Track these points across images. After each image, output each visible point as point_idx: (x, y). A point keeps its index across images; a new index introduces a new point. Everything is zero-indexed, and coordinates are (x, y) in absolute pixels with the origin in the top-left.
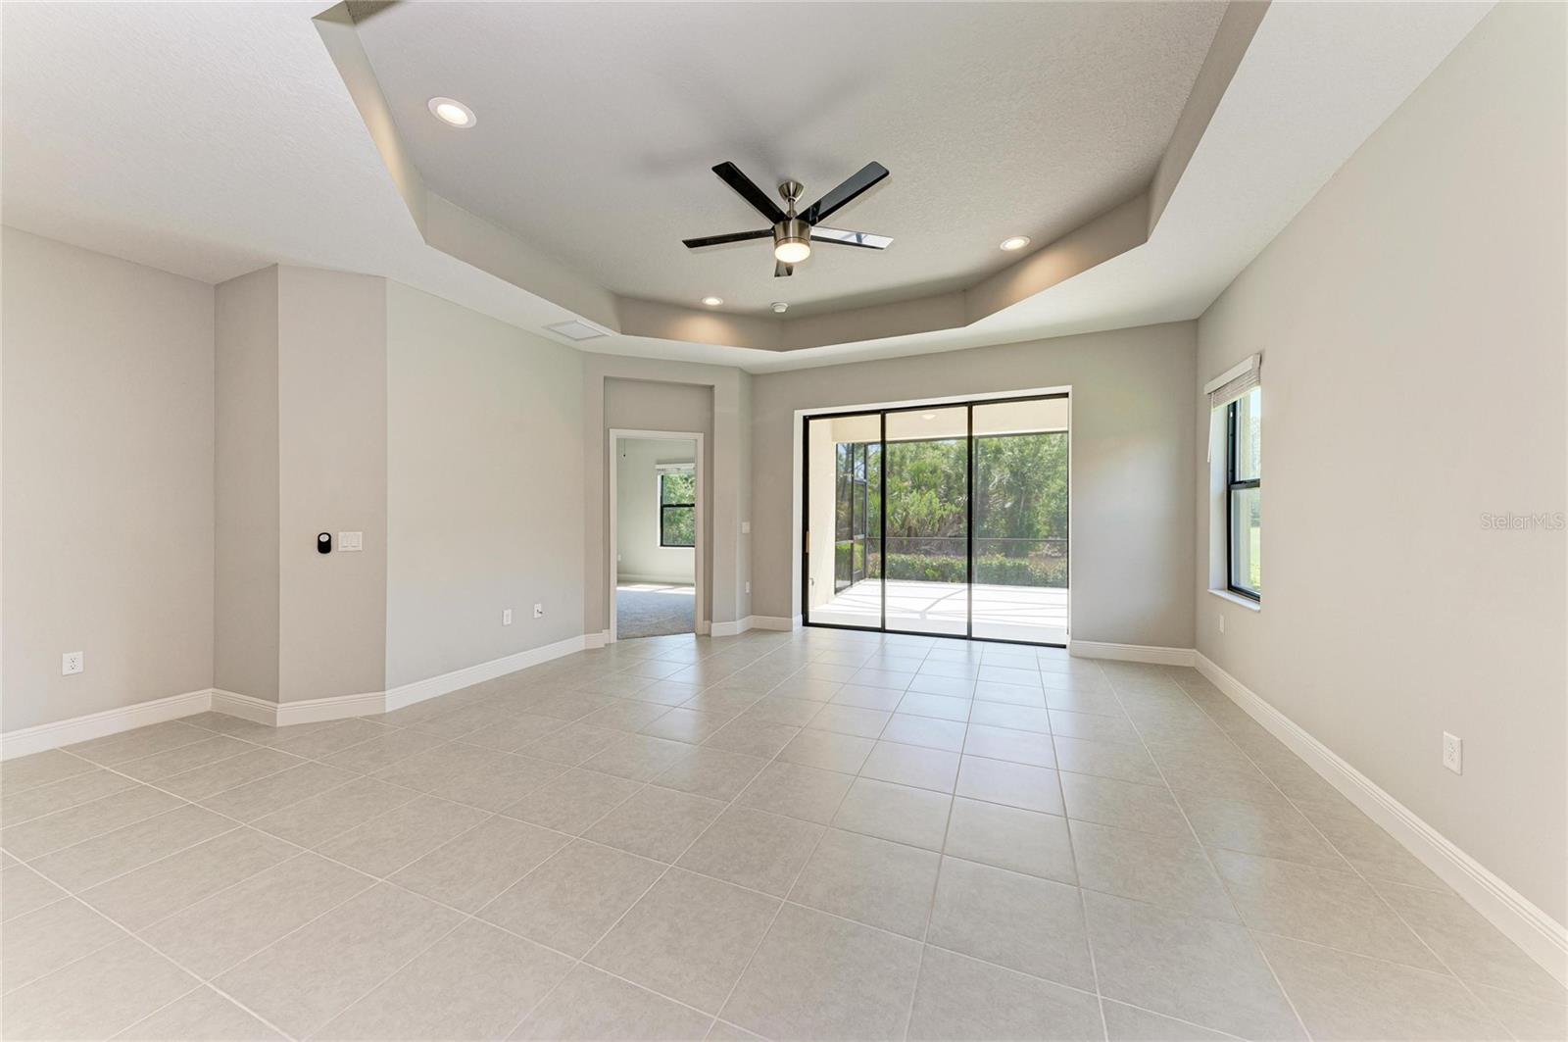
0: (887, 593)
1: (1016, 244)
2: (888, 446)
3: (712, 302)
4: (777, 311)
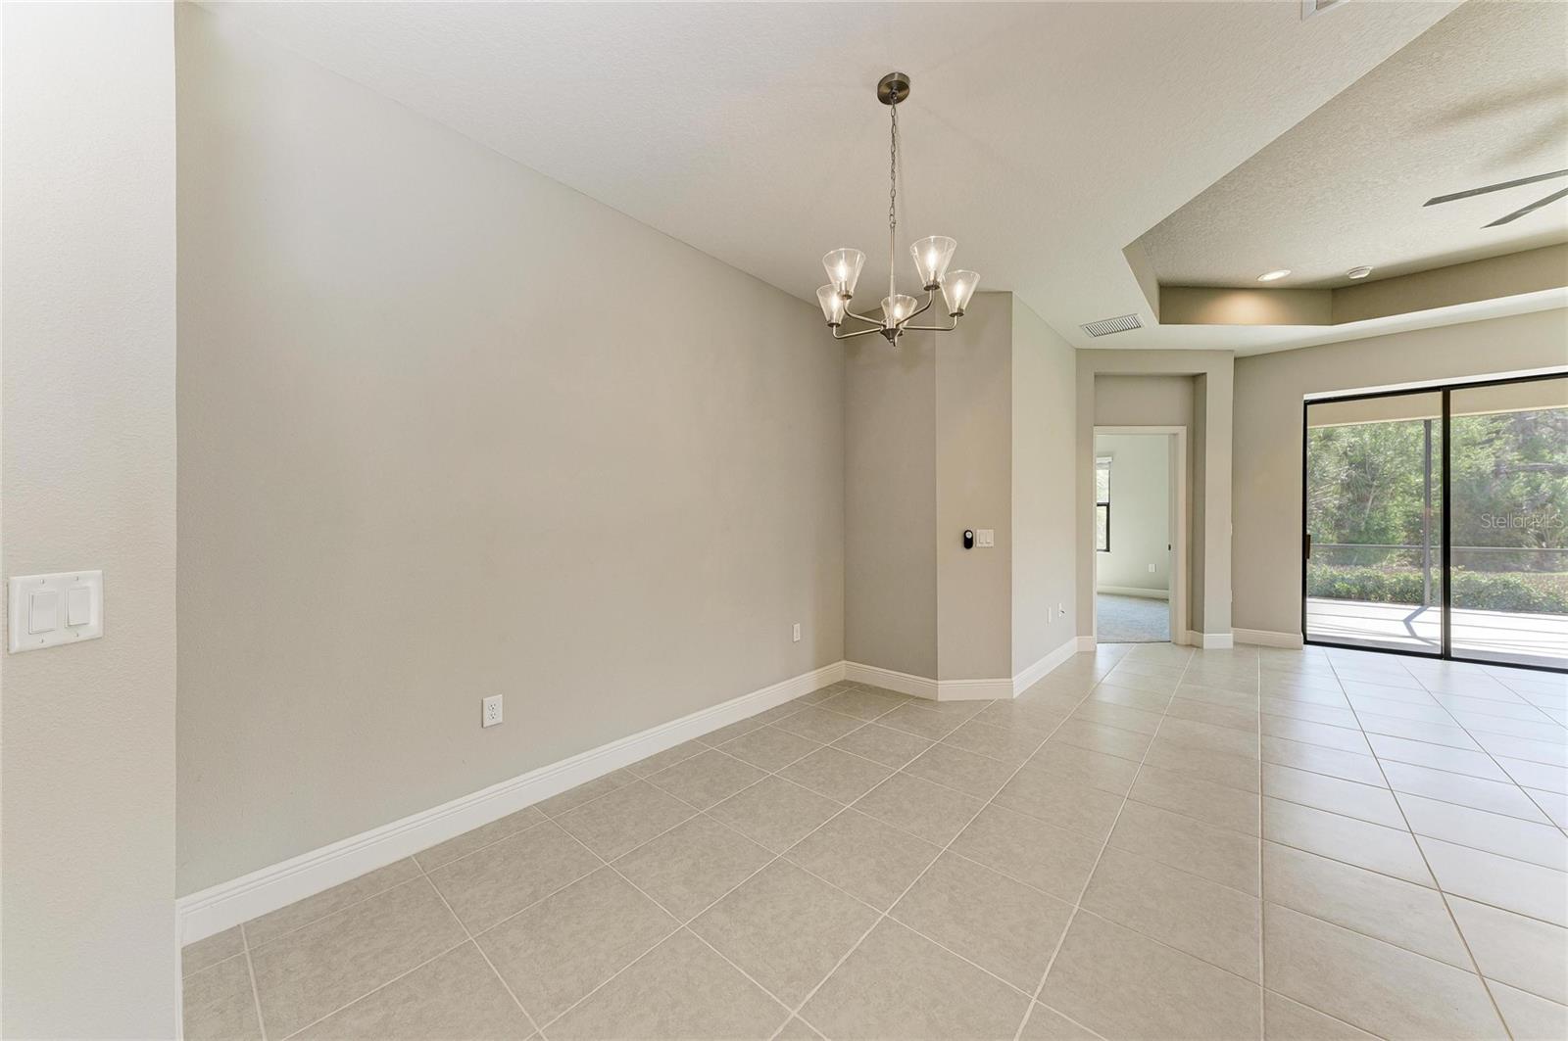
3: (1274, 276)
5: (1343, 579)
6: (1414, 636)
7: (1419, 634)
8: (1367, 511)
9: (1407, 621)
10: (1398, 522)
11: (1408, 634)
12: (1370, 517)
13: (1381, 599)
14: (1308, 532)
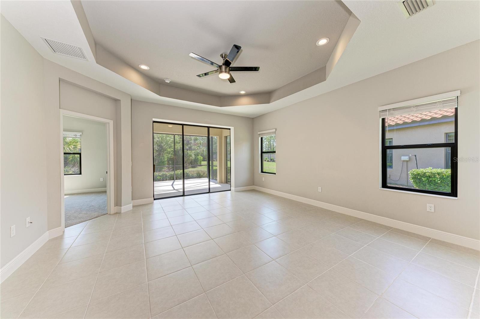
0: (185, 183)
1: (243, 92)
2: (184, 136)
3: (144, 67)
4: (166, 82)
5: (159, 175)
6: (174, 189)
7: (175, 189)
8: (161, 157)
9: (172, 185)
10: (166, 160)
11: (173, 189)
12: (161, 159)
13: (166, 180)
14: (154, 164)
